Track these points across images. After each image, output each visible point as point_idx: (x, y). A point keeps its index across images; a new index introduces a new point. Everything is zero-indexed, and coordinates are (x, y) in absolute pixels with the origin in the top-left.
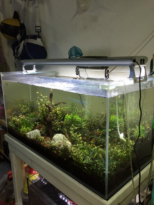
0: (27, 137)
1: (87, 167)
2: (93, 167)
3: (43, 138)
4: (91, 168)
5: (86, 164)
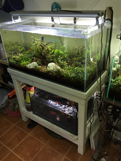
0: (28, 68)
1: (73, 79)
2: (77, 78)
3: (41, 67)
4: (76, 79)
5: (72, 77)
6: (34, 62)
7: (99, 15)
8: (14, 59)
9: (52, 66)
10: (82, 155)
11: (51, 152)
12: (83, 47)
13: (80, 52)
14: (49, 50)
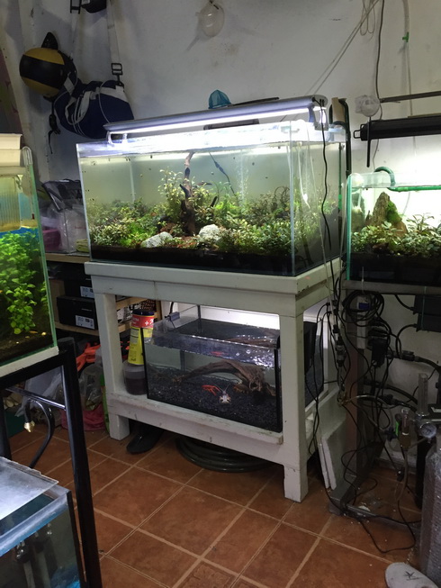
6: (164, 233)
7: (314, 100)
8: (109, 232)
9: (209, 232)
10: (299, 500)
11: (203, 501)
12: (286, 189)
13: (278, 202)
14: (202, 197)
